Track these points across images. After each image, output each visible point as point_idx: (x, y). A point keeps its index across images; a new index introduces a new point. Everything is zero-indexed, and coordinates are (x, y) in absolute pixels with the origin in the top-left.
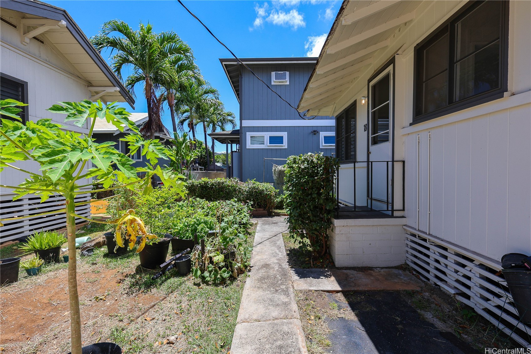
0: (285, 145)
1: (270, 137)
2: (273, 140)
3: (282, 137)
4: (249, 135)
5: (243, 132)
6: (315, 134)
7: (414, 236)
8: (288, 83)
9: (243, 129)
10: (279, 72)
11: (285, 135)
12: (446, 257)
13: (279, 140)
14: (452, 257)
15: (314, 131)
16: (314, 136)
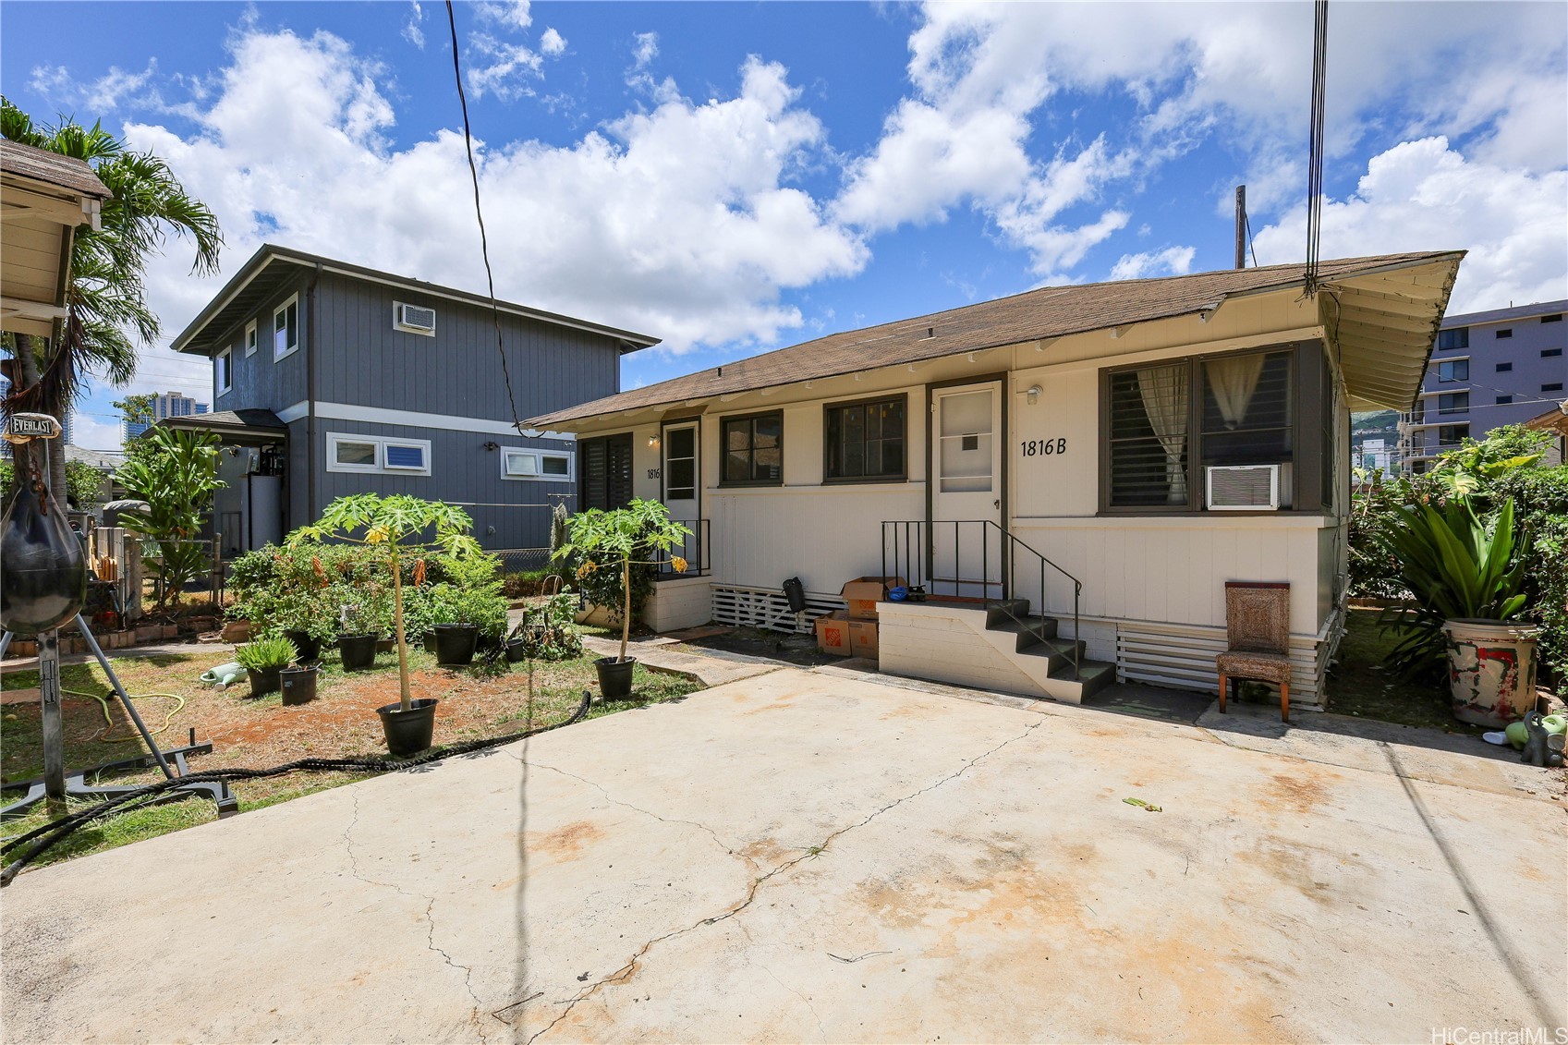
0: (426, 468)
1: (390, 448)
2: (396, 455)
3: (419, 451)
4: (333, 440)
5: (317, 429)
6: (491, 450)
7: (722, 591)
8: (432, 334)
9: (317, 425)
10: (417, 308)
11: (425, 446)
12: (748, 599)
13: (414, 456)
14: (752, 597)
15: (490, 444)
16: (490, 452)
